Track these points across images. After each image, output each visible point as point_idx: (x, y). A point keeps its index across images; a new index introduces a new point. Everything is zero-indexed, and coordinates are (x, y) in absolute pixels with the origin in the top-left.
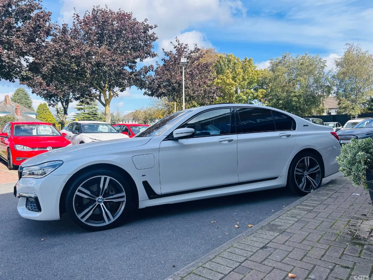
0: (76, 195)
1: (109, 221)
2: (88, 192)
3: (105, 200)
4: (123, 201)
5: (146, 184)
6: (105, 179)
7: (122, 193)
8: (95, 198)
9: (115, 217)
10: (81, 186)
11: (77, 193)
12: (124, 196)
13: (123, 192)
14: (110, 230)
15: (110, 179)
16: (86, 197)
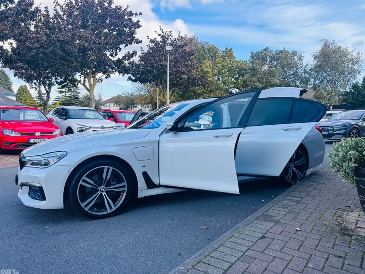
0: (81, 184)
1: (110, 209)
2: (92, 182)
3: (107, 190)
4: (124, 191)
5: (145, 174)
6: (108, 169)
7: (123, 183)
8: (98, 187)
9: (116, 205)
10: (85, 176)
11: (81, 182)
12: (125, 185)
13: (125, 182)
14: (111, 218)
15: (113, 169)
16: (90, 186)
